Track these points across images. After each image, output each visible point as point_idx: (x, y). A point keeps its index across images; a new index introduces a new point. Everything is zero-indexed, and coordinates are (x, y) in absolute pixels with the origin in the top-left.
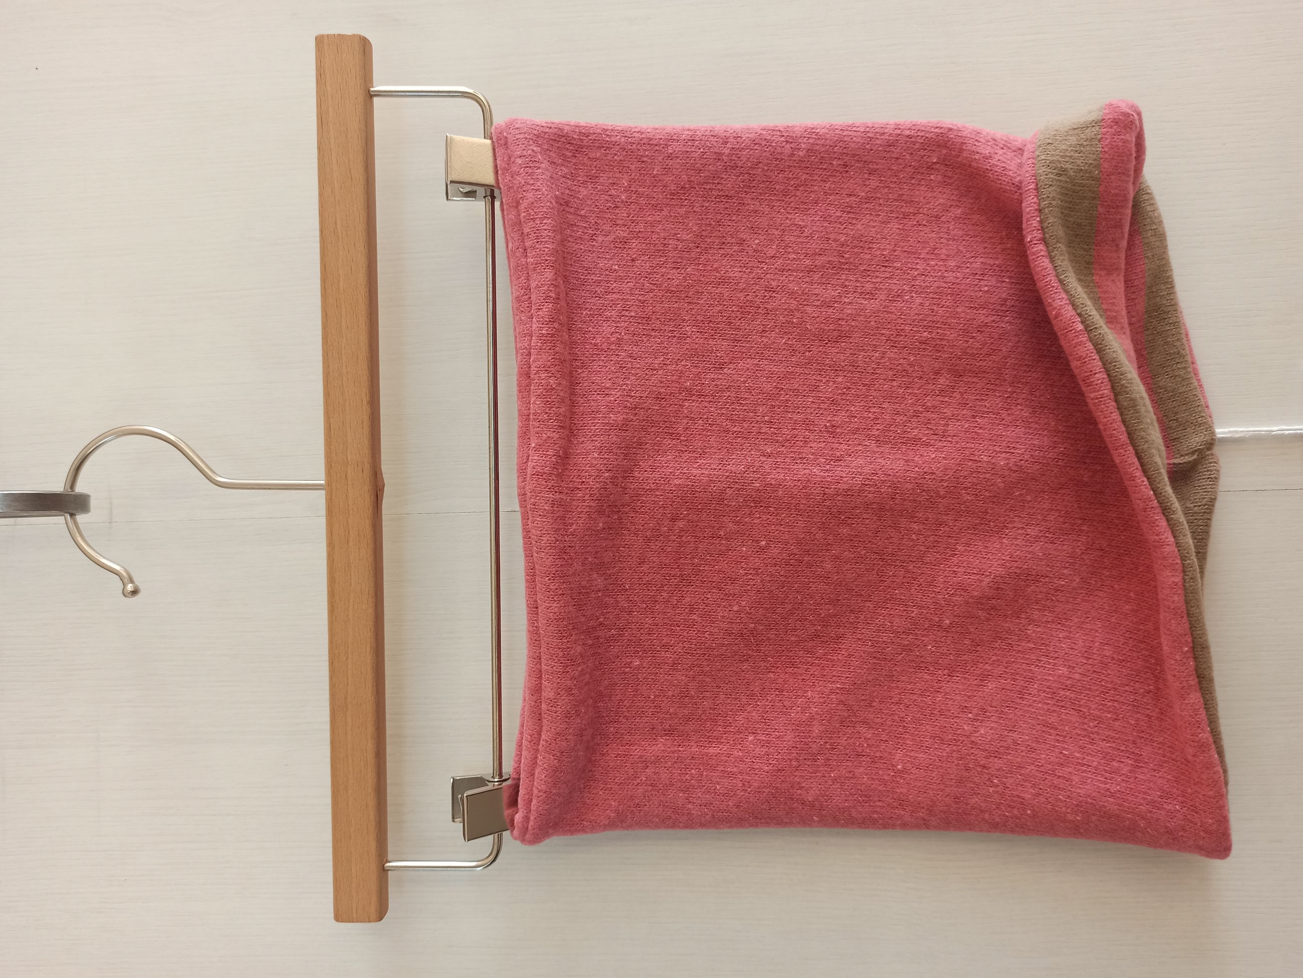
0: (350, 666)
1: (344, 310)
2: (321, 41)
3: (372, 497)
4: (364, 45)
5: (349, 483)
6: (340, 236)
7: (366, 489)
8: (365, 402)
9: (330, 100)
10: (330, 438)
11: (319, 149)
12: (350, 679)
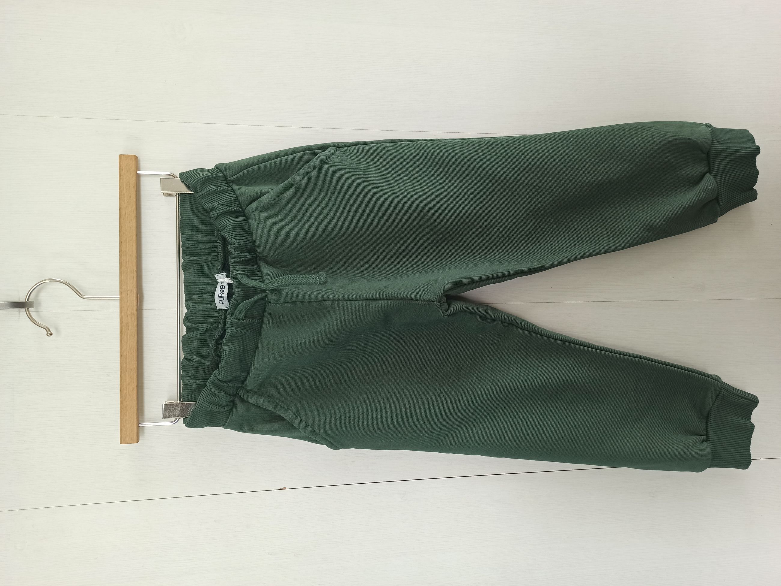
0: (128, 357)
1: (128, 241)
2: (120, 156)
3: (137, 301)
4: (136, 157)
5: (129, 297)
6: (127, 218)
7: (135, 299)
8: (134, 271)
9: (124, 174)
10: (122, 282)
11: (120, 190)
12: (127, 361)
